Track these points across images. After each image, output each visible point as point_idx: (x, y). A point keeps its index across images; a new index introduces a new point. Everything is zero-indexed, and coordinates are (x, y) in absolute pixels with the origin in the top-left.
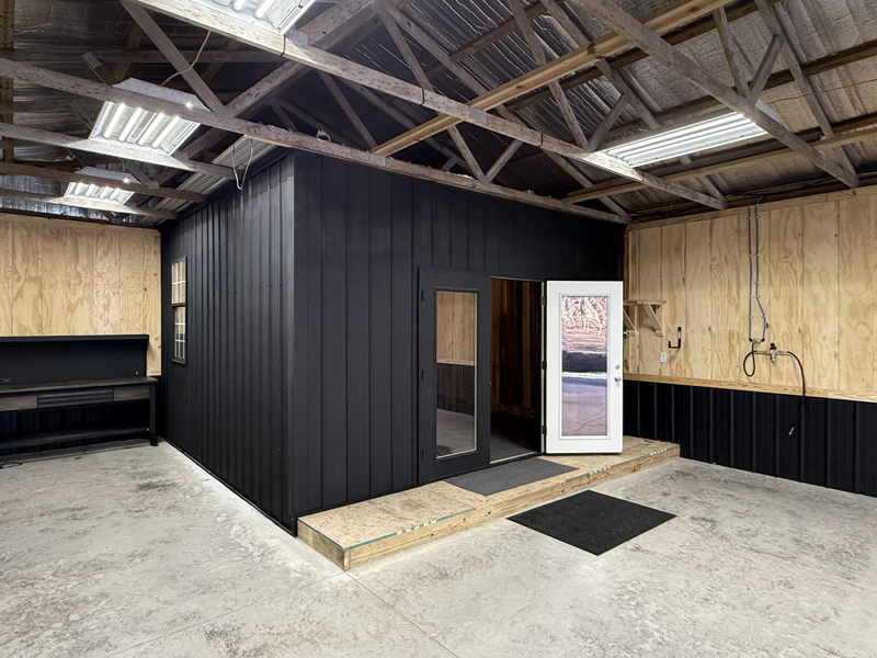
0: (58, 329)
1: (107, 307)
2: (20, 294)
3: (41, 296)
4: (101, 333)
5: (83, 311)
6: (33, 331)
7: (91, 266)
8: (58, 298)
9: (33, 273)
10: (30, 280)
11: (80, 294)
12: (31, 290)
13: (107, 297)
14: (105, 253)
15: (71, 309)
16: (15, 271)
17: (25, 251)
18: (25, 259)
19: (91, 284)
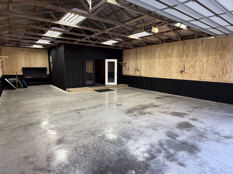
0: (33, 66)
1: (40, 63)
2: (27, 61)
3: (30, 61)
4: (39, 67)
5: (36, 63)
6: (29, 67)
7: (37, 56)
8: (32, 61)
10: (28, 58)
11: (36, 60)
12: (28, 60)
13: (40, 61)
14: (39, 54)
15: (34, 63)
16: (26, 57)
17: (27, 54)
18: (27, 55)
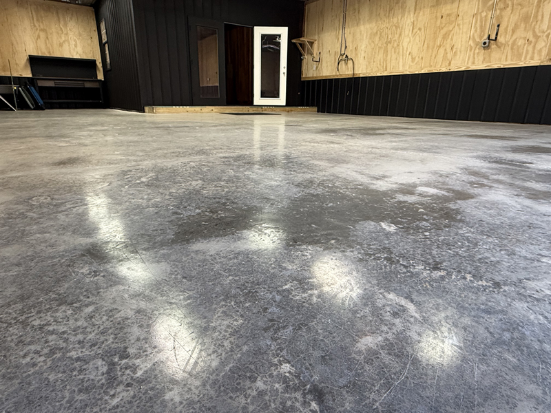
0: (57, 54)
1: (76, 46)
2: (39, 36)
3: (47, 38)
4: (75, 57)
5: (66, 46)
6: (47, 55)
7: (65, 25)
8: (55, 39)
9: (42, 27)
10: (41, 30)
11: (63, 39)
12: (42, 35)
13: (75, 40)
14: (71, 19)
15: (61, 45)
16: (35, 26)
17: (37, 17)
18: (38, 20)
19: (67, 34)
